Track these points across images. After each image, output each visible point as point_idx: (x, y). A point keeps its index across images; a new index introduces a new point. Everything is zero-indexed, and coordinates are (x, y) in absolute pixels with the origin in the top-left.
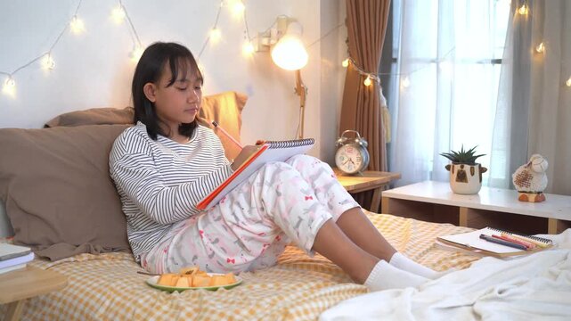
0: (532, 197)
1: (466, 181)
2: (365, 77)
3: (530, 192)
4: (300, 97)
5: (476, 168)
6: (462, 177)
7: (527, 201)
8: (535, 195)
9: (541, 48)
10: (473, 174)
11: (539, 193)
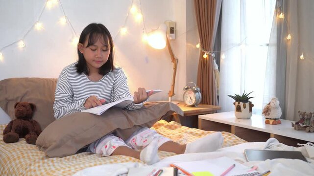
0: (271, 121)
1: (241, 112)
2: (204, 53)
3: (270, 119)
4: (173, 64)
5: (247, 104)
6: (238, 109)
7: (269, 124)
8: (273, 121)
9: (289, 37)
10: (245, 107)
11: (275, 119)
